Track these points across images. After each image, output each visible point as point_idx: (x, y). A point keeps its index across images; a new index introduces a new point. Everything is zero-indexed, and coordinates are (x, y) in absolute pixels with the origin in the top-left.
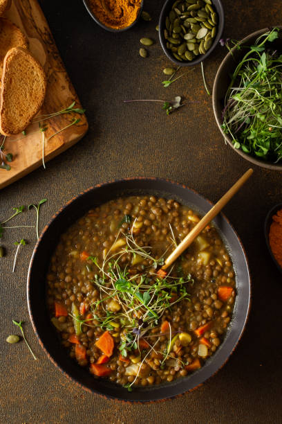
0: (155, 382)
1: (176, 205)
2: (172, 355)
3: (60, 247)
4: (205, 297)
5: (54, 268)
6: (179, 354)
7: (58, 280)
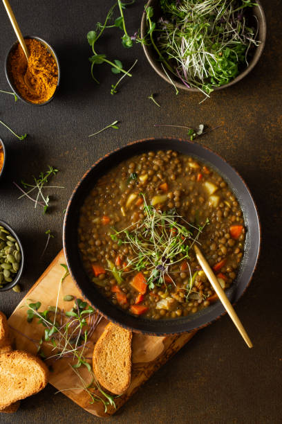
0: (182, 314)
1: (174, 154)
2: (194, 290)
3: (82, 219)
4: (220, 237)
5: (83, 238)
6: (200, 288)
7: (89, 246)
